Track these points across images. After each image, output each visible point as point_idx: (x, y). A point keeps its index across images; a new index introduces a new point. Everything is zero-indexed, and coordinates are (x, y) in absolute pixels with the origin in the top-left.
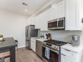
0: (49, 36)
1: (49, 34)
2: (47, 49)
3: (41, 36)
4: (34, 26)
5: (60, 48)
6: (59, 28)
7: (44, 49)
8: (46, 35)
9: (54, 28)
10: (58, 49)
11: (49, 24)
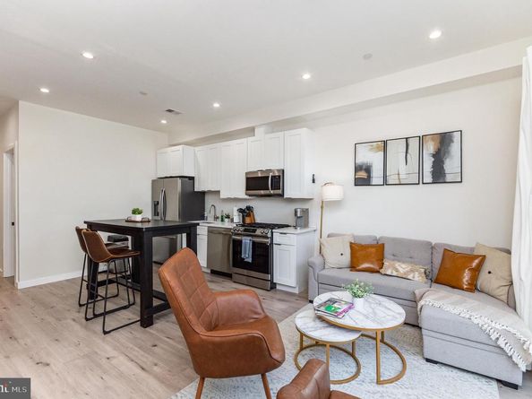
0: (247, 212)
1: (249, 208)
2: (247, 241)
3: (219, 215)
4: (192, 179)
5: (272, 233)
6: (272, 192)
7: (237, 245)
8: (241, 211)
9: (262, 192)
10: (269, 235)
11: (248, 179)
